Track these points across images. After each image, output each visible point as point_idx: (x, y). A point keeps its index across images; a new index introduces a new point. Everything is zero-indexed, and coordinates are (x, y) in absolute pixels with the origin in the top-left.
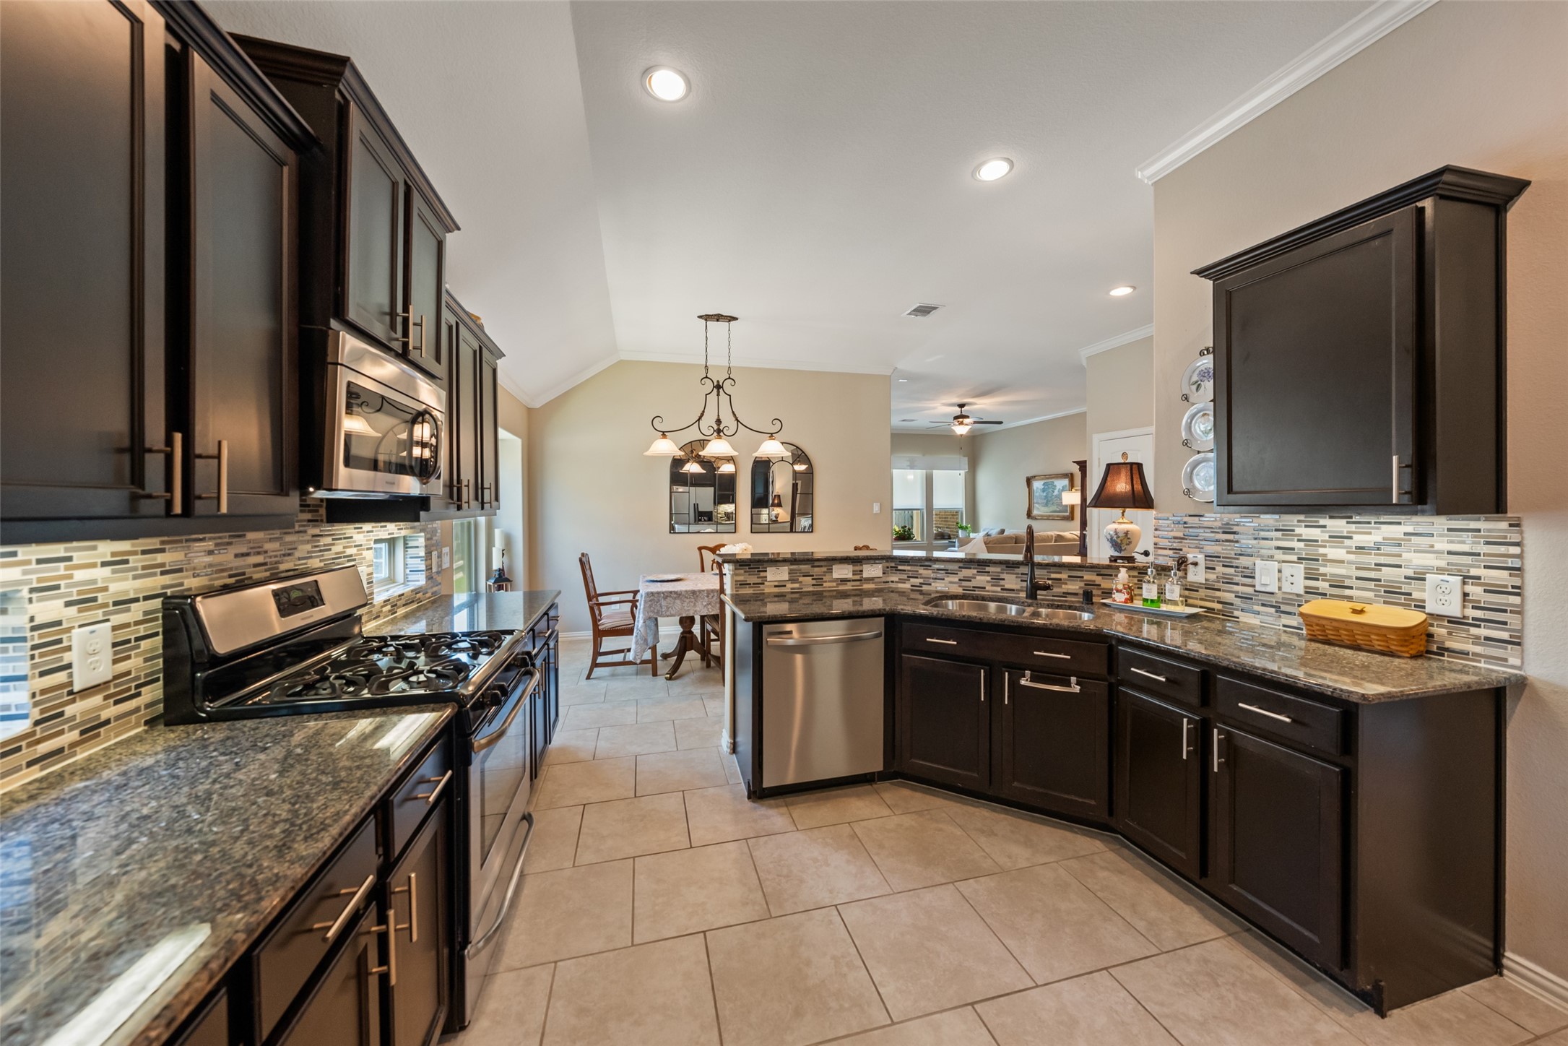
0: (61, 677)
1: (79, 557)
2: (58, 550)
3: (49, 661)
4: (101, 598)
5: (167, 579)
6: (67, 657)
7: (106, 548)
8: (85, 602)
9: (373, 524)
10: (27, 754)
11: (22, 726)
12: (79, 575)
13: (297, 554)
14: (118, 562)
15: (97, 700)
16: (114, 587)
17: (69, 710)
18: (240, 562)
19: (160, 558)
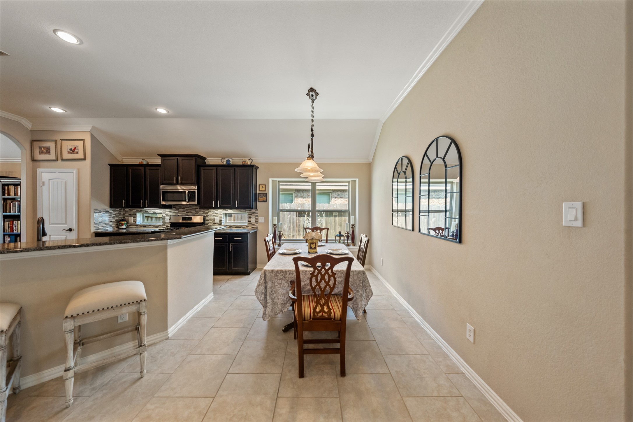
0: (164, 221)
1: (166, 211)
2: (164, 210)
3: (164, 219)
4: (168, 215)
5: (175, 214)
6: (165, 219)
7: (169, 210)
8: (167, 215)
9: (222, 210)
10: (162, 226)
11: (162, 224)
12: (166, 212)
13: (199, 214)
14: (170, 212)
15: (168, 224)
16: (170, 214)
17: (165, 224)
18: (187, 213)
19: (175, 212)
